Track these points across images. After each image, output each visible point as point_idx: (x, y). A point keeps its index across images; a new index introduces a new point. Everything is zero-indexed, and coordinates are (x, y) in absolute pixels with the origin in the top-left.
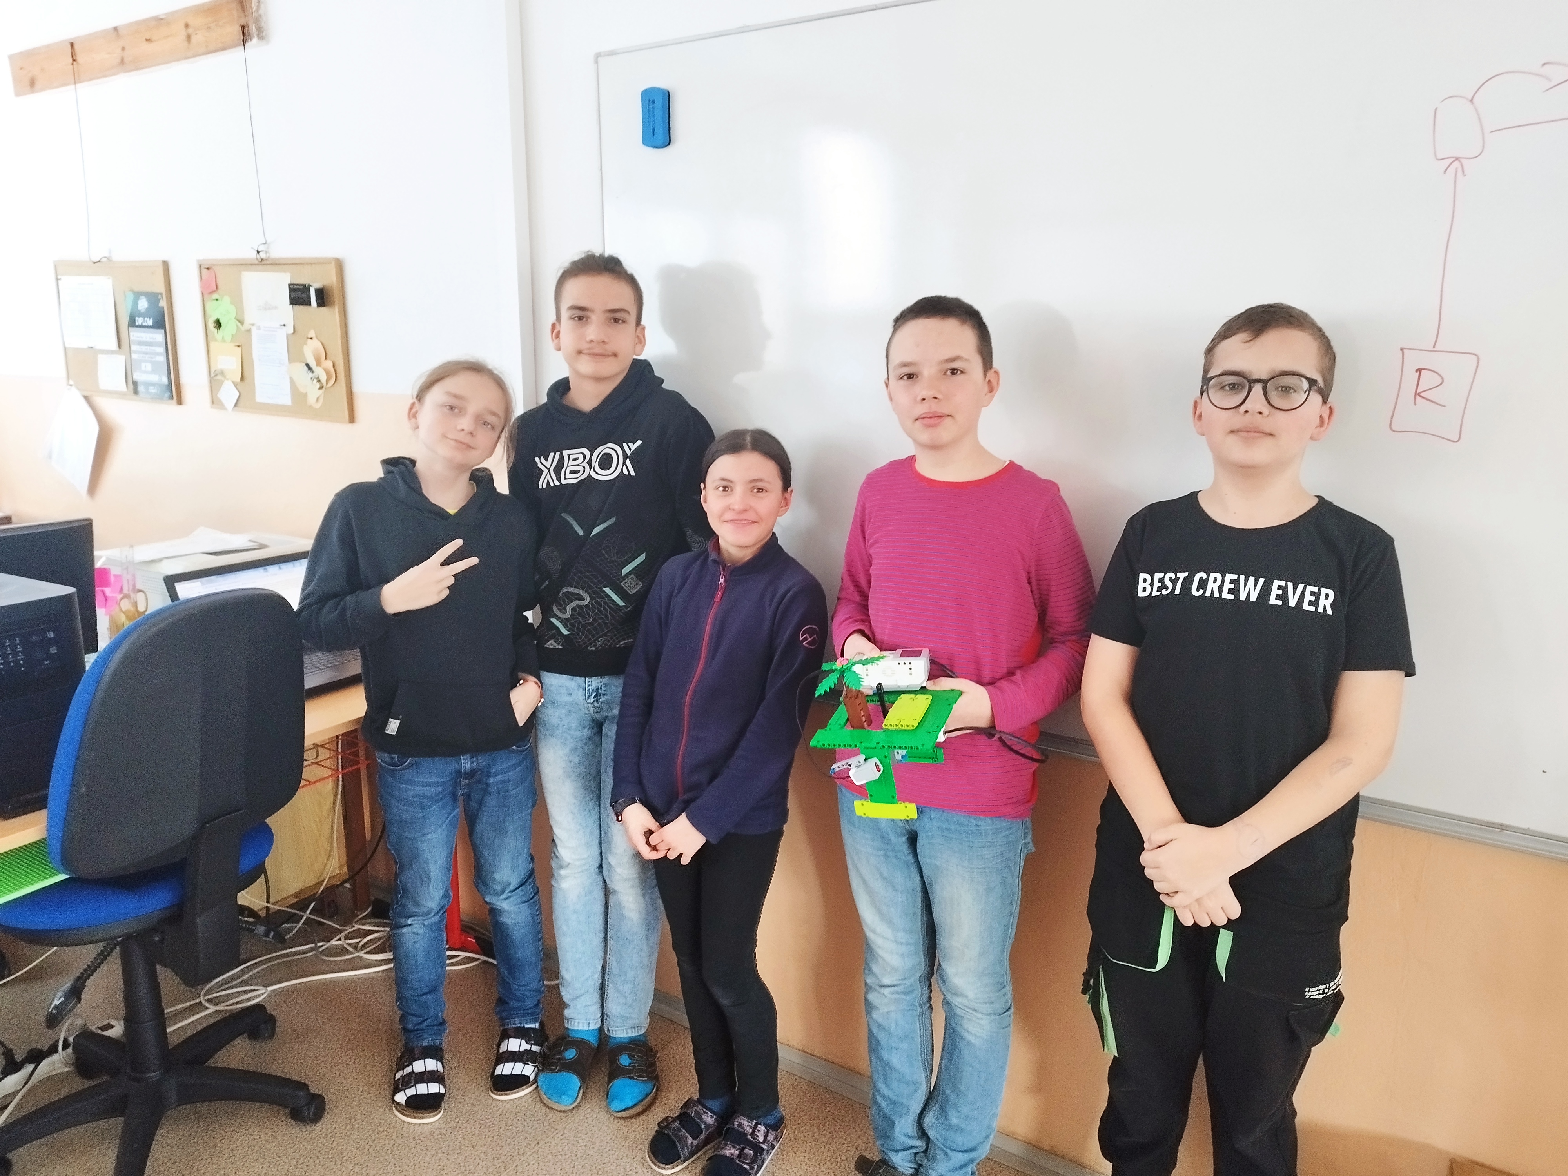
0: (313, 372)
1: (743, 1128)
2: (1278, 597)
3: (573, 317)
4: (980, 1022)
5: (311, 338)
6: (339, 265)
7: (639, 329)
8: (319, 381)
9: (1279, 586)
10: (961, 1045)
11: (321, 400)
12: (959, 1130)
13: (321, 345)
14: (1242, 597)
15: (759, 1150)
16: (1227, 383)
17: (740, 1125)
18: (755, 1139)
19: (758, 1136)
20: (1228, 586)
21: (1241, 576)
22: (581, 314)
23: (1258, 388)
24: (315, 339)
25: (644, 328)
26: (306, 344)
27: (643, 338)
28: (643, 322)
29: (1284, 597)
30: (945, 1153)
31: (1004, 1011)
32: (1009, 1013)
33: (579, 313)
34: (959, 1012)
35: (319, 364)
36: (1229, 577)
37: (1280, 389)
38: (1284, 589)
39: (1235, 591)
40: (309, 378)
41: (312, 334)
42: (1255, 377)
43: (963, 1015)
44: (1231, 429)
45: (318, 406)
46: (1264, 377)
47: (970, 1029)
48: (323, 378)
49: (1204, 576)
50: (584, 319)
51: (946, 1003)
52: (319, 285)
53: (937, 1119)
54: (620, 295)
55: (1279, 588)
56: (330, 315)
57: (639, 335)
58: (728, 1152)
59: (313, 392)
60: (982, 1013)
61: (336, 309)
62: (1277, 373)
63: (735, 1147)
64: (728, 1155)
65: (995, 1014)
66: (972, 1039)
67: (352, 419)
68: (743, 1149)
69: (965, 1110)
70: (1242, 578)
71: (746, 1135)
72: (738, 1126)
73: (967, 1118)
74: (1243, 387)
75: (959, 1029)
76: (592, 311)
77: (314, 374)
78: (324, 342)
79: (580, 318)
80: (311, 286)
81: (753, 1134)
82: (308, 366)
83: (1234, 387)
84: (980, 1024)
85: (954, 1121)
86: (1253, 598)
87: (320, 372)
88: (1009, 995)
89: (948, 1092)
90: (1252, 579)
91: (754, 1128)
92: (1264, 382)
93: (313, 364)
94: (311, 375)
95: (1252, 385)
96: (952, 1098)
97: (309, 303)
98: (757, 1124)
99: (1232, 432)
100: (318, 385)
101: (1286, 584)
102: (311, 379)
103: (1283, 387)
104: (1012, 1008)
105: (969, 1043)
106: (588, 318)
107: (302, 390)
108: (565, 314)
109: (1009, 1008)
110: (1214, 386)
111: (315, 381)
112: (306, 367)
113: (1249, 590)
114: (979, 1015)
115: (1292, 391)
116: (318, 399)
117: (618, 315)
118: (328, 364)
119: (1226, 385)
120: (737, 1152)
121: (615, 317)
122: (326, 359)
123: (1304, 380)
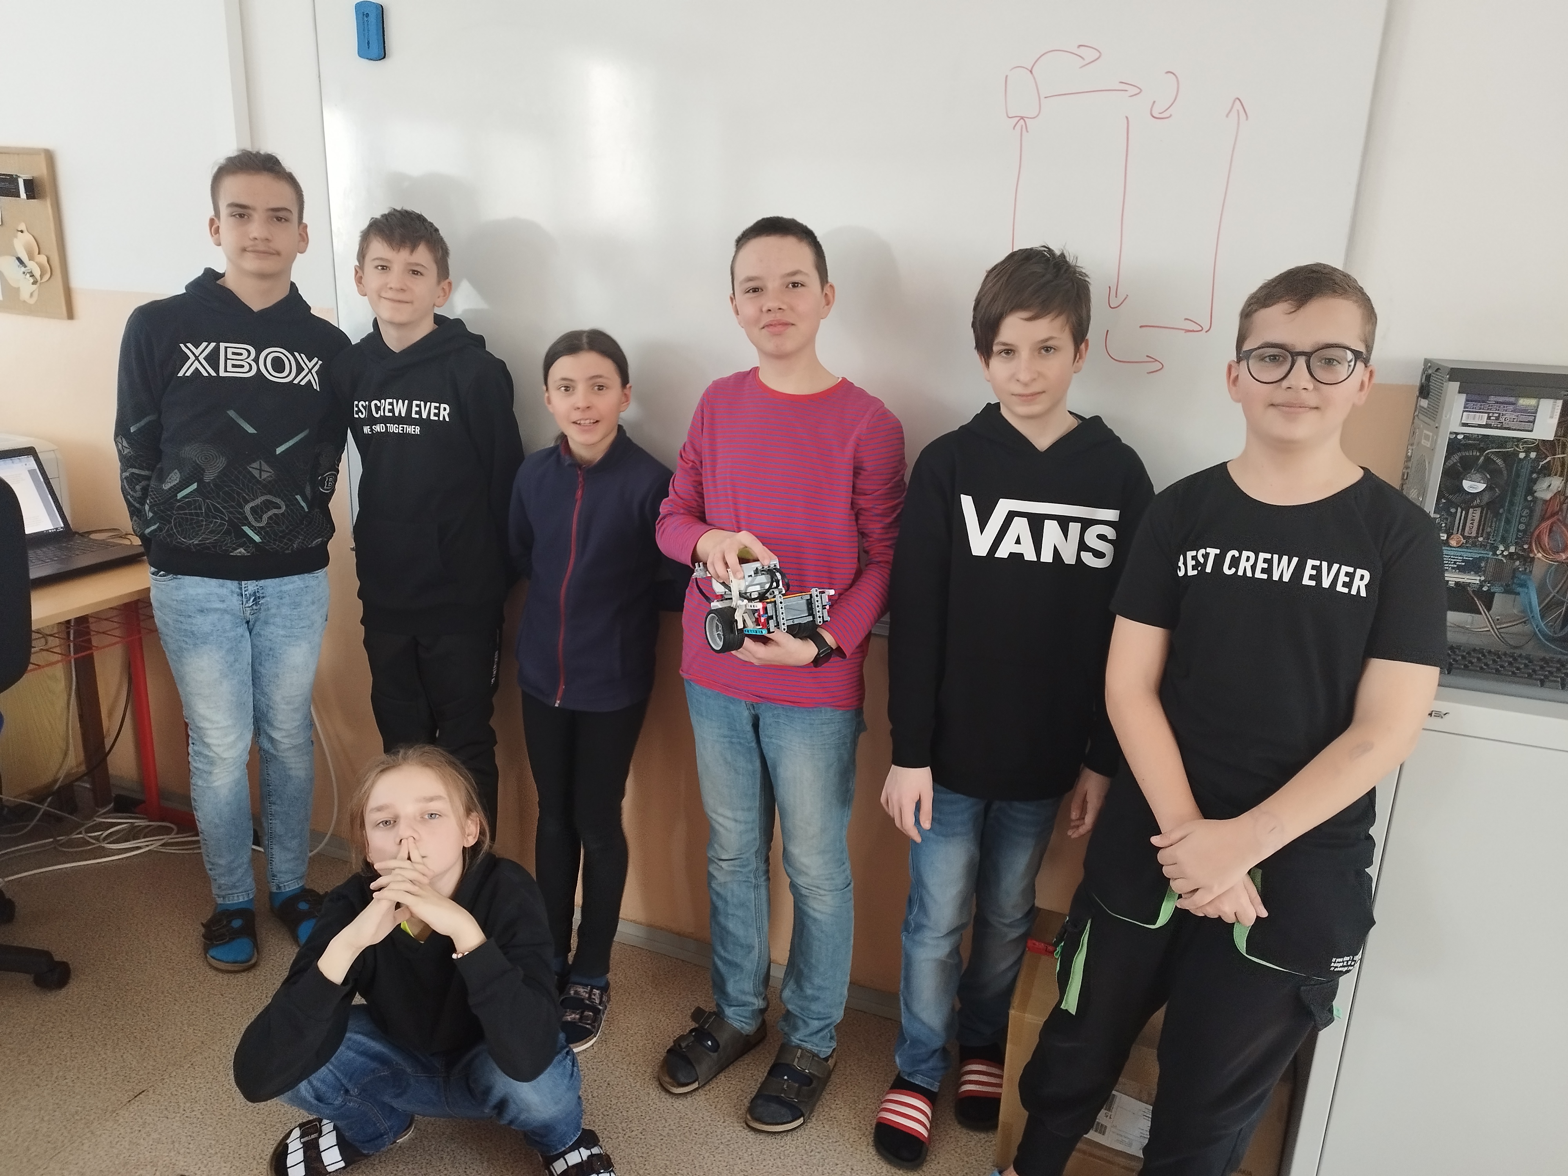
0: (25, 267)
1: (579, 994)
2: (1311, 577)
3: (234, 214)
4: (824, 898)
5: (22, 232)
6: (50, 157)
7: (301, 227)
8: (32, 276)
9: (1313, 566)
10: (809, 922)
11: (36, 294)
12: (816, 999)
13: (34, 240)
14: (1276, 577)
15: (597, 1012)
16: (1266, 355)
17: (576, 992)
18: (592, 1002)
19: (595, 999)
20: (1261, 565)
21: (1274, 555)
22: (241, 212)
23: (1301, 361)
24: (26, 232)
25: (306, 226)
26: (16, 237)
27: (305, 235)
28: (305, 221)
29: (1317, 578)
30: (804, 1021)
31: (845, 886)
32: (849, 888)
33: (241, 211)
34: (804, 892)
35: (31, 258)
36: (1262, 556)
37: (1323, 361)
38: (1318, 569)
39: (1268, 571)
40: (22, 272)
41: (22, 227)
42: (1299, 349)
43: (808, 894)
44: (1271, 403)
45: (32, 301)
46: (1308, 349)
47: (816, 906)
48: (37, 273)
49: (1237, 554)
50: (246, 217)
51: (793, 886)
52: (28, 177)
53: (793, 992)
54: (281, 195)
55: (1313, 567)
56: (41, 208)
57: (302, 233)
58: (569, 1018)
59: (26, 288)
60: (825, 890)
61: (48, 203)
62: (1321, 347)
63: (573, 1013)
64: (569, 1020)
65: (837, 890)
66: (817, 915)
67: (71, 315)
68: (582, 1013)
69: (817, 981)
70: (1276, 557)
71: (583, 1000)
72: (574, 994)
73: (820, 988)
74: (1285, 358)
75: (805, 908)
76: (254, 209)
77: (26, 268)
78: (35, 235)
79: (241, 216)
80: (19, 177)
81: (590, 998)
82: (19, 259)
83: (1274, 358)
84: (824, 901)
85: (809, 992)
86: (1286, 578)
87: (32, 266)
88: (848, 872)
89: (802, 966)
90: (1285, 558)
91: (590, 993)
92: (1308, 355)
93: (25, 259)
94: (23, 269)
95: (1295, 357)
96: (806, 971)
97: (18, 195)
98: (591, 991)
99: (1272, 405)
100: (32, 280)
101: (1321, 564)
102: (24, 273)
103: (1326, 359)
104: (852, 884)
105: (815, 920)
106: (249, 216)
107: (14, 284)
108: (224, 211)
109: (849, 884)
110: (1255, 357)
111: (28, 275)
112: (17, 261)
113: (1283, 571)
114: (822, 892)
115: (1335, 363)
116: (32, 295)
117: (281, 214)
118: (43, 259)
119: (1266, 357)
120: (578, 1016)
121: (278, 215)
122: (39, 254)
123: (1349, 352)
